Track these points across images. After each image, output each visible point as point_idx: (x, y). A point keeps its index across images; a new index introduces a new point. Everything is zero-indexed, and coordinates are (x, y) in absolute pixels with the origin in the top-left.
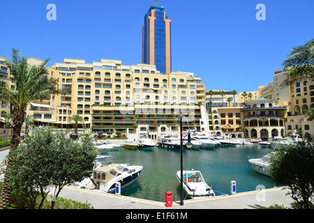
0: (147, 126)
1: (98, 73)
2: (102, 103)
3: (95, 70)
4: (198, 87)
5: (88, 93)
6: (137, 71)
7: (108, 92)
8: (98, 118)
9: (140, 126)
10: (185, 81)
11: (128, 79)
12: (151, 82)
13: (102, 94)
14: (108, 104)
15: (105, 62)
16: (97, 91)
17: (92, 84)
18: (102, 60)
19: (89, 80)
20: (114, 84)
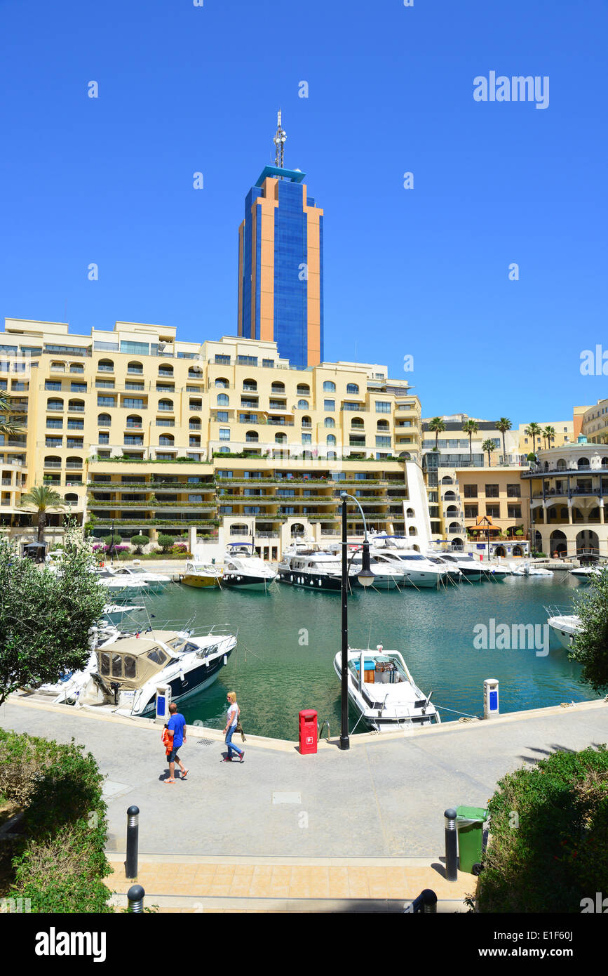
0: (250, 521)
1: (106, 364)
2: (117, 452)
3: (98, 355)
4: (398, 406)
5: (77, 423)
6: (222, 359)
7: (135, 420)
8: (106, 496)
9: (229, 521)
10: (363, 390)
11: (195, 381)
12: (264, 393)
13: (119, 427)
14: (136, 457)
15: (128, 331)
16: (105, 418)
17: (90, 397)
18: (120, 326)
19: (80, 385)
20: (155, 396)
